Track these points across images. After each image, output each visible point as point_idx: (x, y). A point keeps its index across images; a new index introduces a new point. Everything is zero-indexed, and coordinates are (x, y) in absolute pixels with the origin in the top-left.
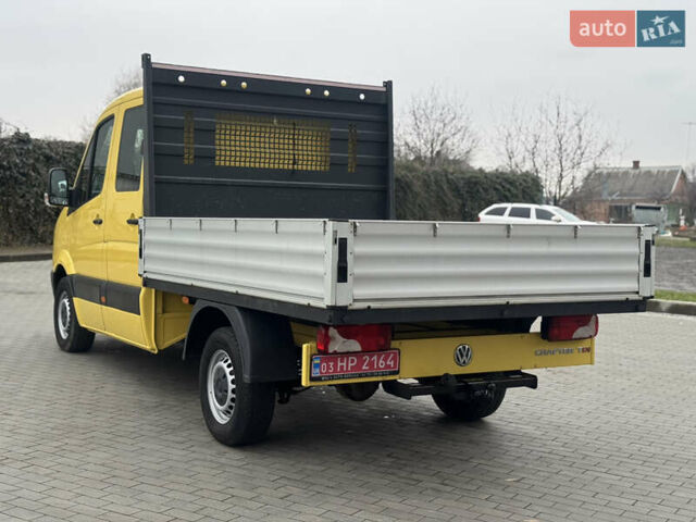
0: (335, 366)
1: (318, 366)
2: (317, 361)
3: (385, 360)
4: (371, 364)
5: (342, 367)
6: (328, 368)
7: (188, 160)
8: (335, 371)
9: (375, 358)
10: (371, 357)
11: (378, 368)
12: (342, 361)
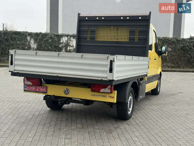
0: (30, 88)
1: (26, 87)
2: (26, 86)
3: (43, 89)
4: (39, 89)
5: (31, 89)
6: (28, 88)
7: (89, 39)
8: (30, 89)
9: (40, 88)
10: (39, 87)
11: (41, 90)
12: (32, 87)
